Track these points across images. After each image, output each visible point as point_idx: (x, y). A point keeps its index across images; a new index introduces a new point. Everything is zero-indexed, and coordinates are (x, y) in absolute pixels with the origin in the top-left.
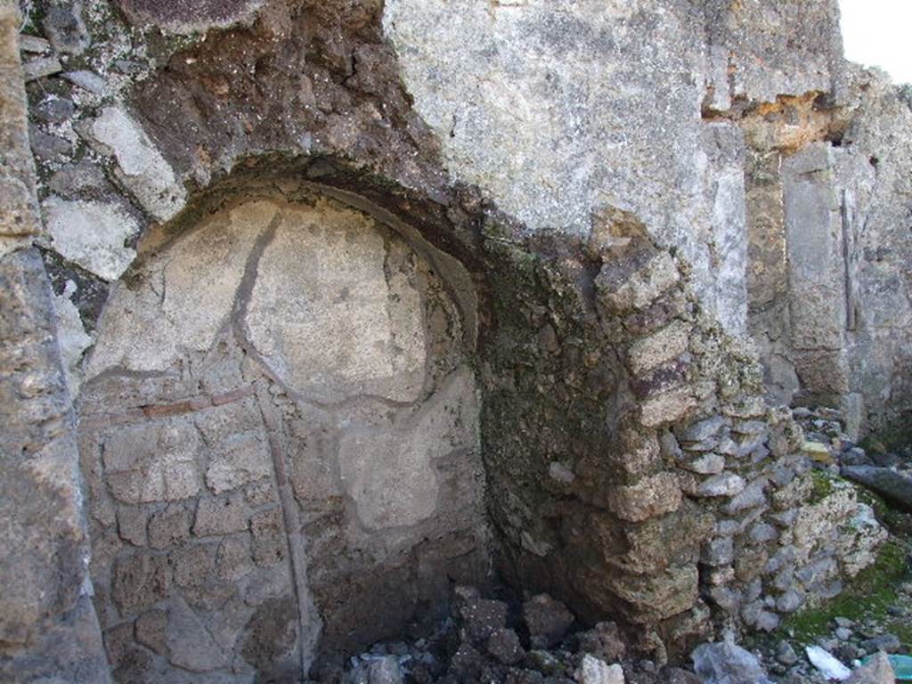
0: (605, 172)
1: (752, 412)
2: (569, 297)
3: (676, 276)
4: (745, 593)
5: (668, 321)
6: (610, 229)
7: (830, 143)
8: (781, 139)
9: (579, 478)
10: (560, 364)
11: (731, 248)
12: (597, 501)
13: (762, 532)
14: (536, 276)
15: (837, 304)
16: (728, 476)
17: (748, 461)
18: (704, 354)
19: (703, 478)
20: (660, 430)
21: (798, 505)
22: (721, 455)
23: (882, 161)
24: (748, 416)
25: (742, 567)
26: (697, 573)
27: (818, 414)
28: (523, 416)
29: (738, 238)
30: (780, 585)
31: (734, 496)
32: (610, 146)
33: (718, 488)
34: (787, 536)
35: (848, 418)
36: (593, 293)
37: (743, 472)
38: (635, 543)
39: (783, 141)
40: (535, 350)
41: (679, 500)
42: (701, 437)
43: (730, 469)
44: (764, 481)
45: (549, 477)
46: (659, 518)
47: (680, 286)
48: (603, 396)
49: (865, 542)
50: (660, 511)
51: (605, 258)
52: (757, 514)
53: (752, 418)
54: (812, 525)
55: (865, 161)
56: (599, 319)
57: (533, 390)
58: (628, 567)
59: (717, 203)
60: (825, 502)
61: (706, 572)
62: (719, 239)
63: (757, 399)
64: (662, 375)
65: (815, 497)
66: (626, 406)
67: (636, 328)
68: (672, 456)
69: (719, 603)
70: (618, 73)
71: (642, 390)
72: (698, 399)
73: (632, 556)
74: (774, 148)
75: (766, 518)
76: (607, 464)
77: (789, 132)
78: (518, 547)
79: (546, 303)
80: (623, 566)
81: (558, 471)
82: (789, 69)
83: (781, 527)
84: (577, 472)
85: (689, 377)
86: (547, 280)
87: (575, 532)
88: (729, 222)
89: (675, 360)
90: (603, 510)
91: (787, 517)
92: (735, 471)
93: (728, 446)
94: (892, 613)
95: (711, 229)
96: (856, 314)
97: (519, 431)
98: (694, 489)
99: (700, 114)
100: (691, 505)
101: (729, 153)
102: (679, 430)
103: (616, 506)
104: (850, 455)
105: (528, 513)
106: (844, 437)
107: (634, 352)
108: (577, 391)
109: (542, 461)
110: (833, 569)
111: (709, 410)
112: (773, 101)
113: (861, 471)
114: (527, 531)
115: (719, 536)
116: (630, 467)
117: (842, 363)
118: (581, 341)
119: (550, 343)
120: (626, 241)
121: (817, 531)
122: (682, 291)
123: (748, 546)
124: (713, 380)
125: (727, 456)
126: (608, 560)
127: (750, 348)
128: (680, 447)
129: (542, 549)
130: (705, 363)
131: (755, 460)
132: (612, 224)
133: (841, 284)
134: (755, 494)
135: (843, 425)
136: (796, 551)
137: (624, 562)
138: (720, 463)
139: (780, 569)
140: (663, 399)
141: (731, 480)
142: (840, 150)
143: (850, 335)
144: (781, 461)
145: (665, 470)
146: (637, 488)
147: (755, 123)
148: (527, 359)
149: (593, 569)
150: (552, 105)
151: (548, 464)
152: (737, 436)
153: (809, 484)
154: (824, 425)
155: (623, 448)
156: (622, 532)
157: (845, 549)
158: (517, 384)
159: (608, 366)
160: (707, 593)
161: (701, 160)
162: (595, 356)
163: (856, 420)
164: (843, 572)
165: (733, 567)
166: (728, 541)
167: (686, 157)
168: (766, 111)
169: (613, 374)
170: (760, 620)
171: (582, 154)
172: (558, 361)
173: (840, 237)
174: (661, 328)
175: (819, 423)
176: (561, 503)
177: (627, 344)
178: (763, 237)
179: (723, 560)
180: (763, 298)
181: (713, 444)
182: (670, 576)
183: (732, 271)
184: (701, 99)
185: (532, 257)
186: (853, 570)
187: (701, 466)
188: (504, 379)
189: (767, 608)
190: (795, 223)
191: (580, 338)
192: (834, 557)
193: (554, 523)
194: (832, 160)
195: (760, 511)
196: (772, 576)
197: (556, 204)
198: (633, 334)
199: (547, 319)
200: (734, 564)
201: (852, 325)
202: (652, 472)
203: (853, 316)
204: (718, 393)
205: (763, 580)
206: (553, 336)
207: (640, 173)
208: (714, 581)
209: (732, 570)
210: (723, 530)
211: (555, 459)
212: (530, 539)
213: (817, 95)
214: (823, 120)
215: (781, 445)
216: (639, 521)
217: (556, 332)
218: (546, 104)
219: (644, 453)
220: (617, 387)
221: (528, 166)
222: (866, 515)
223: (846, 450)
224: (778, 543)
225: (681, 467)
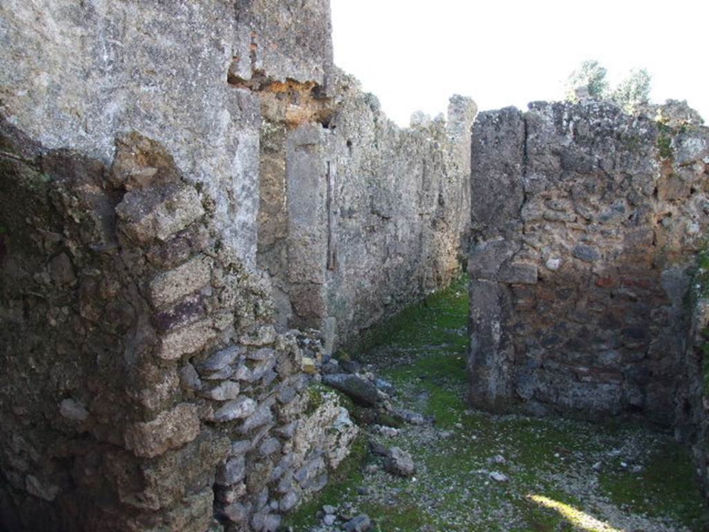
0: (136, 110)
1: (264, 341)
2: (87, 224)
3: (202, 211)
4: (255, 504)
5: (192, 254)
6: (136, 156)
7: (321, 125)
8: (287, 115)
9: (93, 415)
10: (75, 296)
11: (246, 197)
12: (112, 438)
13: (270, 446)
14: (50, 199)
15: (321, 248)
16: (244, 400)
17: (259, 384)
18: (224, 287)
19: (220, 404)
20: (180, 362)
21: (297, 417)
22: (237, 381)
23: (354, 144)
24: (261, 344)
25: (252, 481)
26: (213, 495)
27: (306, 334)
28: (32, 351)
29: (252, 188)
30: (283, 489)
31: (246, 418)
32: (143, 88)
33: (233, 413)
34: (289, 445)
35: (326, 336)
36: (113, 222)
37: (256, 395)
38: (152, 480)
39: (289, 117)
40: (47, 281)
41: (198, 427)
42: (221, 366)
43: (244, 393)
44: (272, 401)
45: (60, 415)
46: (177, 449)
47: (203, 221)
48: (122, 330)
49: (344, 439)
50: (178, 442)
51: (128, 187)
52: (265, 432)
53: (264, 345)
54: (307, 433)
55: (344, 143)
56: (120, 249)
57: (44, 323)
58: (145, 505)
59: (237, 157)
60: (318, 412)
61: (221, 492)
62: (237, 188)
63: (268, 328)
64: (183, 308)
65: (311, 408)
66: (146, 341)
67: (158, 260)
68: (191, 387)
69: (232, 518)
70: (155, 22)
71: (162, 324)
72: (217, 330)
73: (149, 493)
74: (282, 122)
75: (273, 433)
76: (125, 401)
77: (294, 111)
78: (23, 493)
79: (61, 230)
80: (138, 505)
81: (70, 409)
82: (296, 59)
83: (284, 438)
84: (92, 410)
85: (210, 310)
86: (63, 205)
87: (87, 472)
88: (246, 173)
89: (196, 292)
90: (118, 448)
91: (289, 429)
92: (248, 395)
93: (243, 372)
94: (361, 493)
95: (231, 178)
96: (334, 257)
97: (27, 368)
98: (211, 416)
99: (226, 78)
100: (209, 431)
101: (248, 116)
102: (199, 361)
103: (132, 443)
104: (328, 366)
105: (36, 456)
106: (323, 351)
107: (156, 285)
108: (94, 324)
109: (53, 398)
110: (322, 464)
111: (227, 340)
112: (283, 81)
113: (336, 378)
114: (33, 474)
115: (234, 457)
116: (149, 403)
117: (324, 294)
118: (98, 272)
119: (65, 272)
120: (152, 171)
121: (311, 435)
122: (206, 227)
123: (258, 461)
124: (232, 312)
125: (241, 382)
126: (123, 501)
127: (264, 283)
128: (200, 378)
129: (50, 493)
130: (225, 295)
131: (265, 383)
132: (138, 152)
133: (324, 234)
134: (265, 412)
135: (323, 342)
136: (295, 456)
137: (140, 501)
138: (235, 388)
139: (283, 476)
140: (185, 332)
141: (245, 404)
142: (328, 131)
143: (330, 273)
144: (286, 381)
145: (183, 401)
146: (157, 422)
147: (268, 97)
148: (37, 289)
149: (106, 510)
150: (86, 34)
151: (60, 402)
152: (251, 363)
153: (306, 398)
154: (310, 342)
155: (142, 384)
156: (139, 468)
157: (330, 447)
158: (26, 315)
159: (128, 298)
160: (222, 512)
161: (225, 117)
162: (114, 288)
163: (331, 338)
164: (329, 467)
165: (245, 483)
166: (242, 458)
167: (213, 113)
168: (278, 89)
169: (133, 306)
170: (266, 524)
171: (113, 90)
172: (73, 292)
173: (325, 198)
174: (184, 261)
175: (307, 341)
176: (73, 441)
177: (149, 276)
178: (268, 193)
179: (236, 478)
180: (265, 242)
181: (229, 372)
182: (187, 505)
183: (246, 216)
184: (228, 64)
185: (45, 178)
186: (335, 464)
187: (218, 394)
188: (11, 311)
189: (272, 512)
190: (293, 183)
191: (99, 268)
192: (323, 455)
193: (66, 464)
194: (322, 137)
195: (269, 427)
196: (277, 482)
197: (84, 134)
198: (155, 267)
199: (61, 247)
200: (245, 480)
201: (331, 267)
202: (171, 405)
203: (332, 259)
204: (236, 324)
205: (269, 488)
206: (68, 264)
207: (171, 119)
208: (228, 500)
209: (244, 486)
210: (236, 450)
211: (68, 395)
212: (36, 484)
213: (314, 85)
214: (317, 107)
215: (286, 367)
216: (158, 457)
217: (71, 261)
218: (79, 31)
219: (163, 388)
220: (137, 321)
221: (54, 90)
222: (344, 417)
223: (325, 362)
224: (282, 453)
225: (201, 397)
